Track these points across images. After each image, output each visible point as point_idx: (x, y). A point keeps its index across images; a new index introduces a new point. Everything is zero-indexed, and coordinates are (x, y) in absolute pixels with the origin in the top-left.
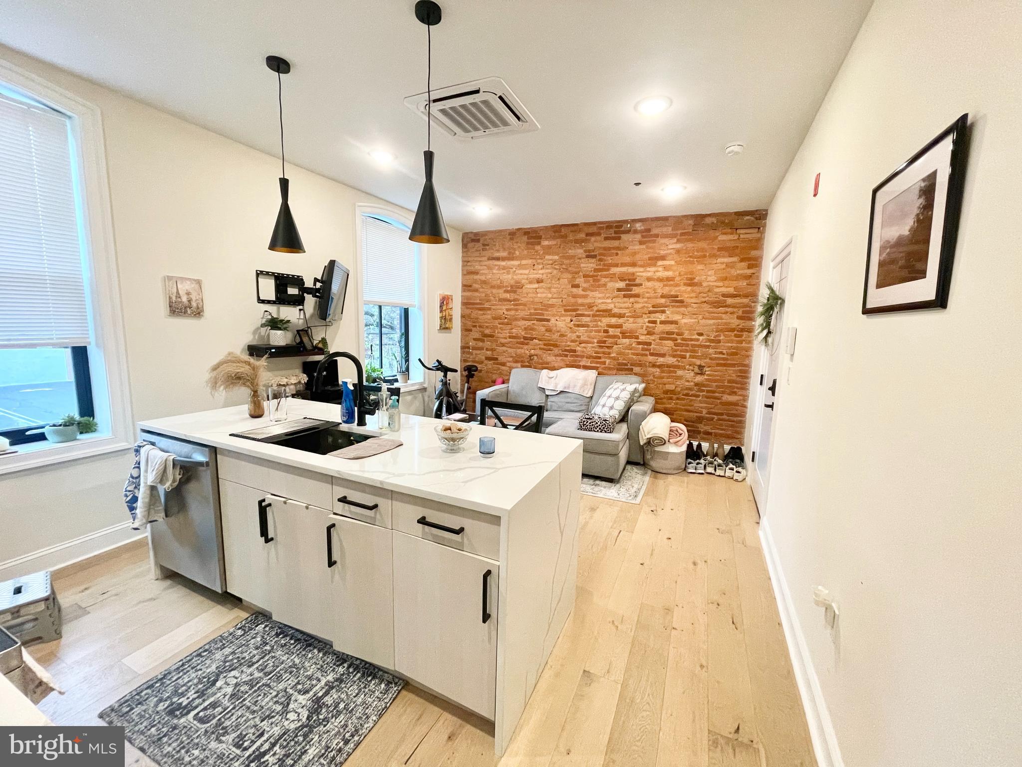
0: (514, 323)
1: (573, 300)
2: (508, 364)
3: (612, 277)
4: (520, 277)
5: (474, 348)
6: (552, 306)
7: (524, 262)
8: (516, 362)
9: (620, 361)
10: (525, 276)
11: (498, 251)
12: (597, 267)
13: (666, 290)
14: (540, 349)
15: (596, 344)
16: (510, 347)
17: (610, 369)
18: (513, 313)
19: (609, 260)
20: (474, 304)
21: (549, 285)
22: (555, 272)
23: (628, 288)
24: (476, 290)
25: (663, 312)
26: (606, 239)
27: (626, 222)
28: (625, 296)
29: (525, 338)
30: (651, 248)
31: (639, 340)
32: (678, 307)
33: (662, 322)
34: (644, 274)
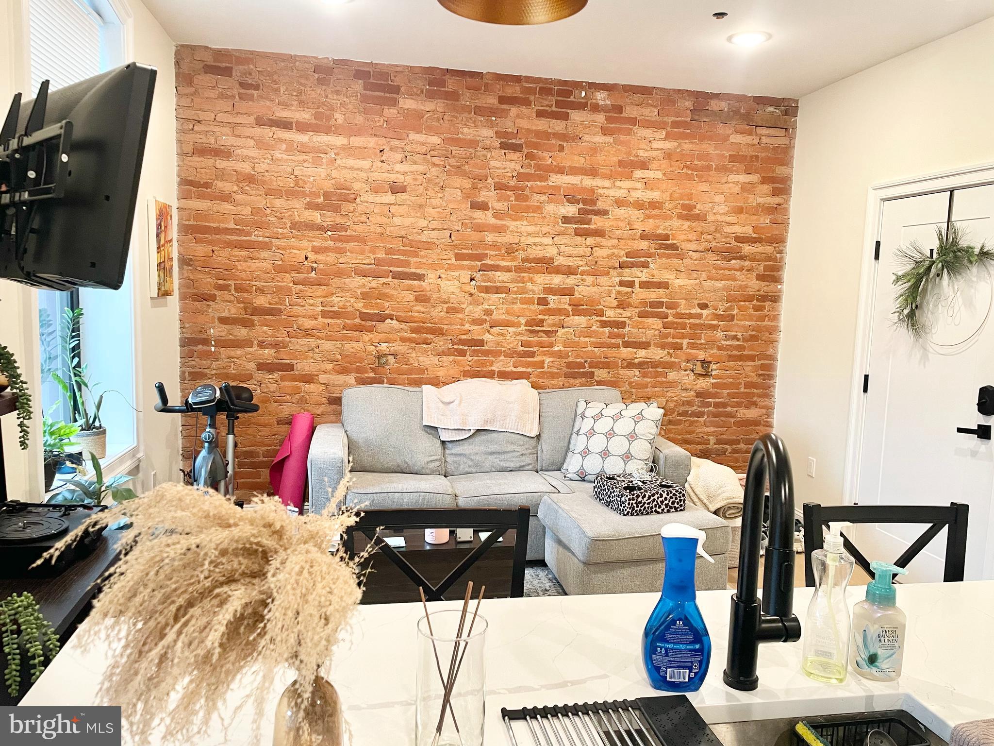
0: (335, 282)
1: (475, 236)
2: (323, 378)
3: (553, 193)
4: (348, 175)
5: (222, 343)
6: (429, 245)
7: (356, 141)
8: (344, 371)
9: (570, 359)
10: (363, 175)
11: (286, 105)
12: (522, 170)
13: (649, 226)
14: (403, 340)
15: (523, 328)
16: (329, 338)
17: (553, 376)
18: (331, 258)
19: (547, 159)
20: (217, 231)
21: (421, 201)
22: (434, 171)
23: (583, 217)
24: (226, 198)
25: (645, 265)
26: (540, 114)
27: (578, 85)
28: (577, 233)
29: (364, 317)
30: (621, 143)
31: (604, 318)
32: (669, 257)
33: (644, 285)
34: (612, 193)
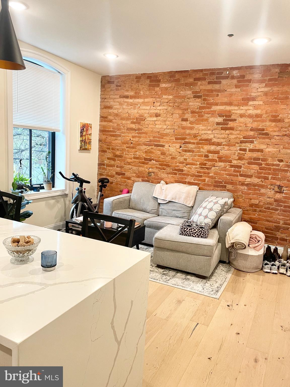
0: (138, 147)
1: (182, 131)
2: (132, 178)
3: (213, 114)
4: (143, 111)
5: (108, 166)
6: (167, 135)
7: (146, 100)
8: (138, 177)
9: (216, 180)
10: (147, 111)
11: (127, 91)
12: (201, 105)
13: (255, 125)
14: (157, 168)
15: (198, 166)
16: (135, 166)
17: (209, 185)
18: (137, 139)
19: (211, 100)
20: (108, 131)
21: (165, 119)
22: (170, 108)
23: (225, 122)
24: (111, 121)
25: (252, 142)
26: (209, 83)
27: (226, 69)
28: (222, 129)
29: (145, 159)
30: (244, 91)
31: (232, 164)
32: (264, 138)
33: (251, 150)
34: (238, 112)
